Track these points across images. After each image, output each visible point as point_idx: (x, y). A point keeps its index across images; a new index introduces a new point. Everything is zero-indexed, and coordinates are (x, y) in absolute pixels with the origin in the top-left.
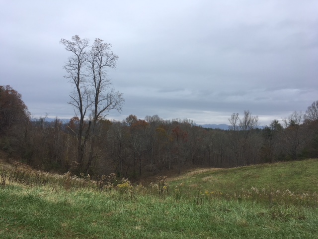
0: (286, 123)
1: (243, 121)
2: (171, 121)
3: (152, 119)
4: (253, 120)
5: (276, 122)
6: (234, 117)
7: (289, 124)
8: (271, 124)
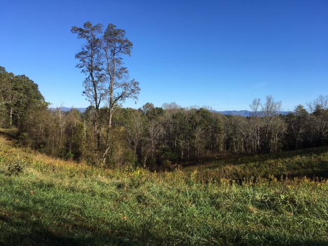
0: (311, 108)
1: (265, 107)
2: (189, 108)
3: (170, 106)
4: (275, 106)
5: (300, 107)
6: (256, 103)
7: (314, 109)
8: (295, 109)
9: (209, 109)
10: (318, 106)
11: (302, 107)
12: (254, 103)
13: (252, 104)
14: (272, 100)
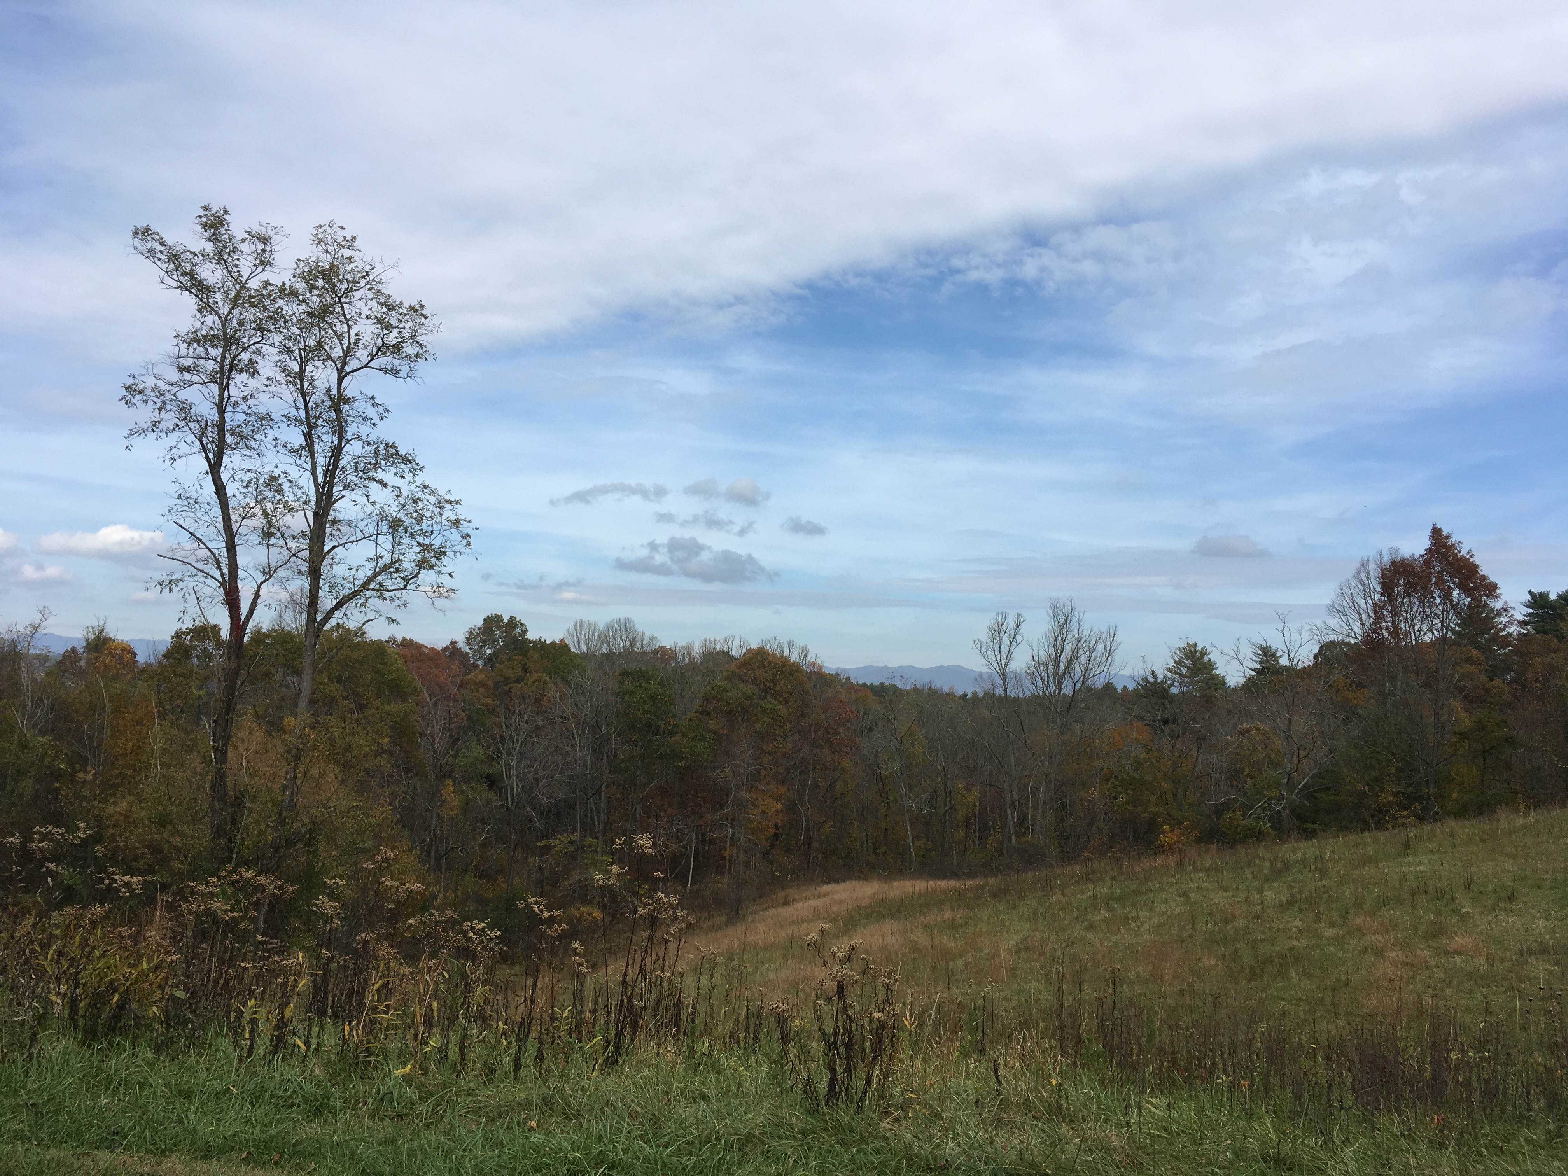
1: (1042, 653)
2: (697, 650)
3: (603, 638)
4: (1091, 648)
5: (1194, 655)
6: (1003, 633)
8: (1171, 663)
9: (794, 658)
11: (1203, 655)
12: (998, 629)
13: (984, 637)
14: (1075, 620)
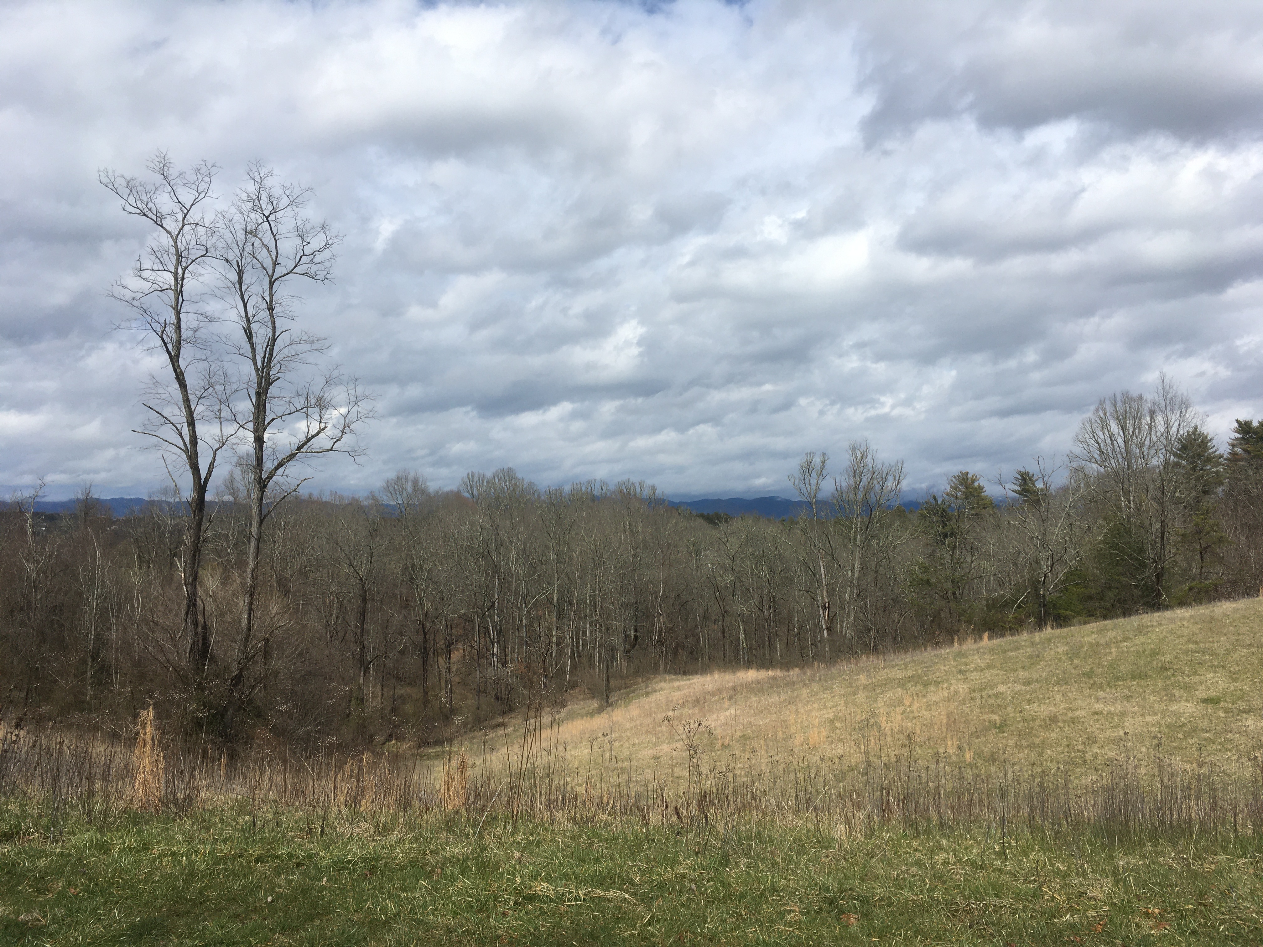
1: (844, 484)
4: (883, 479)
5: (966, 481)
6: (813, 470)
8: (948, 489)
9: (645, 495)
10: (1025, 479)
11: (973, 481)
12: (808, 467)
14: (869, 457)
